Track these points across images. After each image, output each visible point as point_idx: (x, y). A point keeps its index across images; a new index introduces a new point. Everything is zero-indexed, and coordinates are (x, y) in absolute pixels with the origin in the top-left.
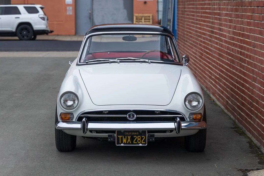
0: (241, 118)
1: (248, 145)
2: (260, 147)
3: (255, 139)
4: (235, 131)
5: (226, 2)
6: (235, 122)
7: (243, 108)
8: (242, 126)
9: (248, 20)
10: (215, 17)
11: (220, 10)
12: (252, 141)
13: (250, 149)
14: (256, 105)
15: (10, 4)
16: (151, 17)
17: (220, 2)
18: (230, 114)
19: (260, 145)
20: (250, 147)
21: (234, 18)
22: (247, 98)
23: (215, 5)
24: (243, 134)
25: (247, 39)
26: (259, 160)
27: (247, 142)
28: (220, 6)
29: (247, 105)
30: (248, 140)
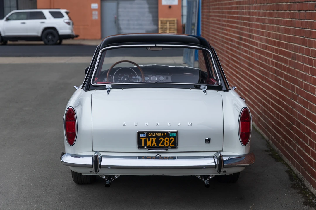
0: (276, 140)
1: (287, 175)
2: (302, 179)
3: (295, 168)
4: (270, 155)
5: (257, 6)
6: (269, 143)
7: (279, 129)
8: (278, 149)
9: (286, 27)
10: (244, 22)
11: (249, 15)
12: (291, 170)
13: (291, 182)
14: (297, 128)
15: (36, 9)
16: (176, 22)
17: (250, 6)
18: (262, 132)
19: (302, 176)
20: (290, 178)
21: (267, 24)
22: (285, 118)
23: (244, 8)
24: (279, 159)
25: (284, 48)
26: (303, 199)
27: (286, 172)
28: (250, 10)
29: (285, 127)
30: (287, 168)
